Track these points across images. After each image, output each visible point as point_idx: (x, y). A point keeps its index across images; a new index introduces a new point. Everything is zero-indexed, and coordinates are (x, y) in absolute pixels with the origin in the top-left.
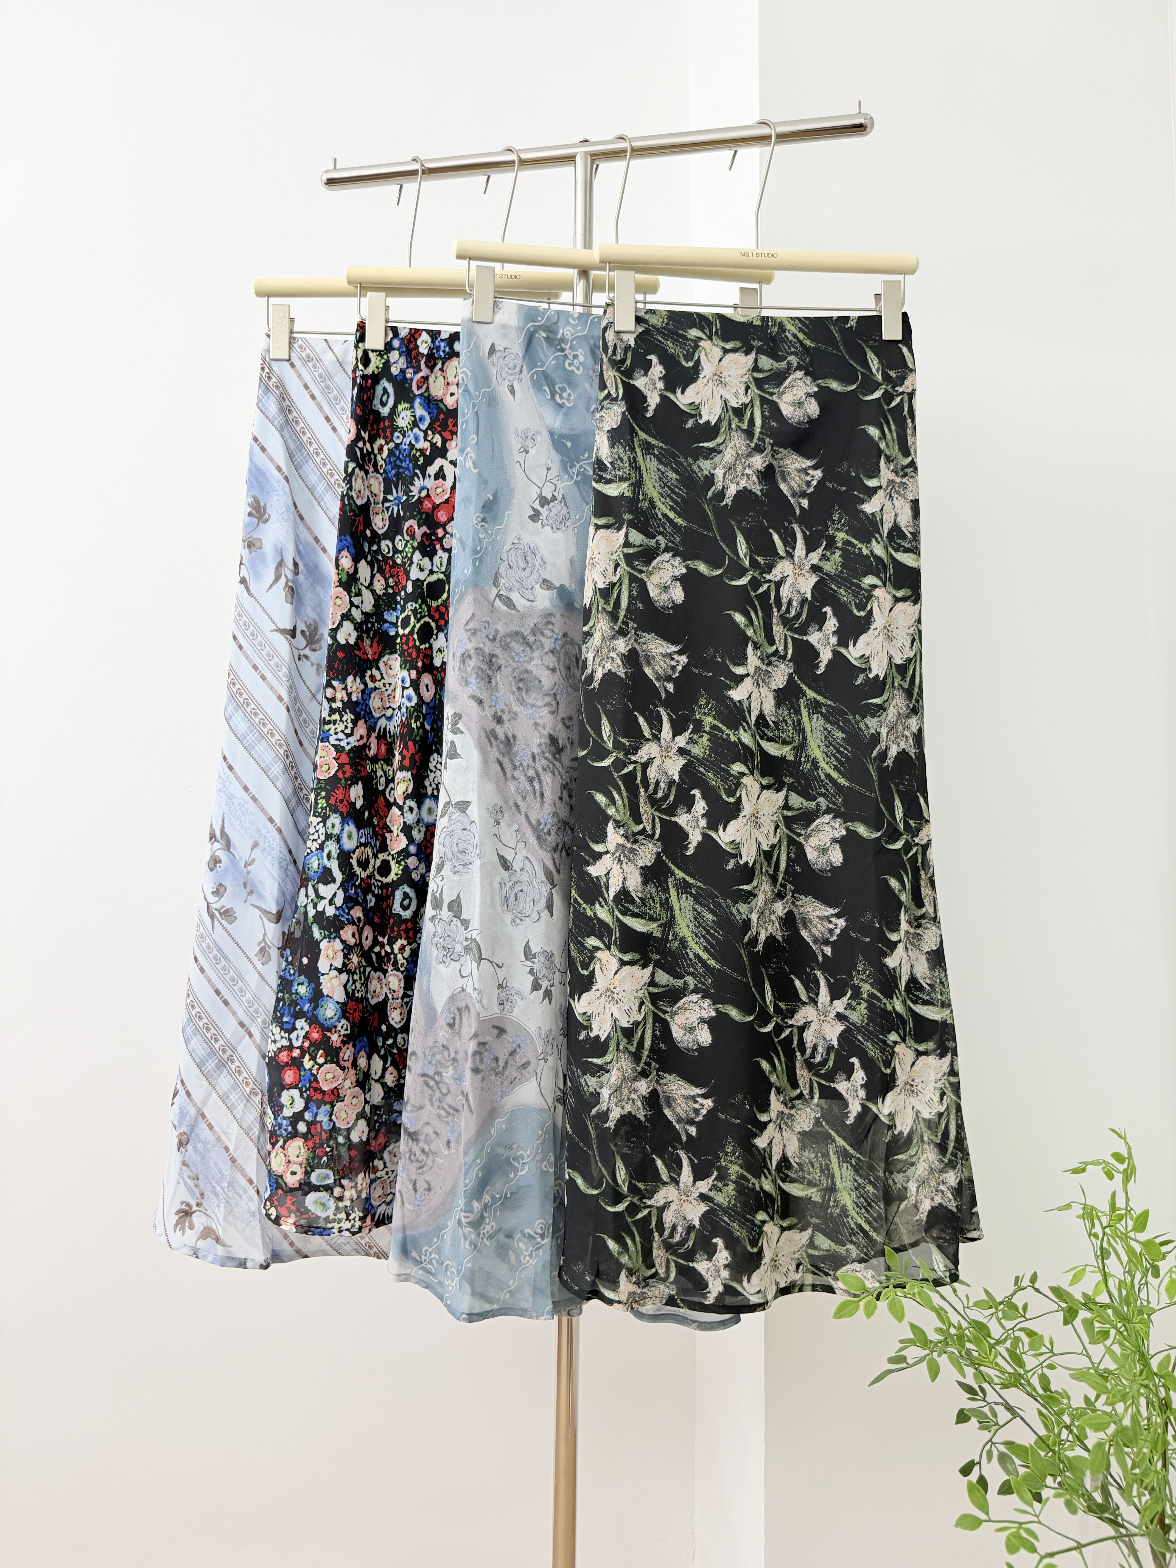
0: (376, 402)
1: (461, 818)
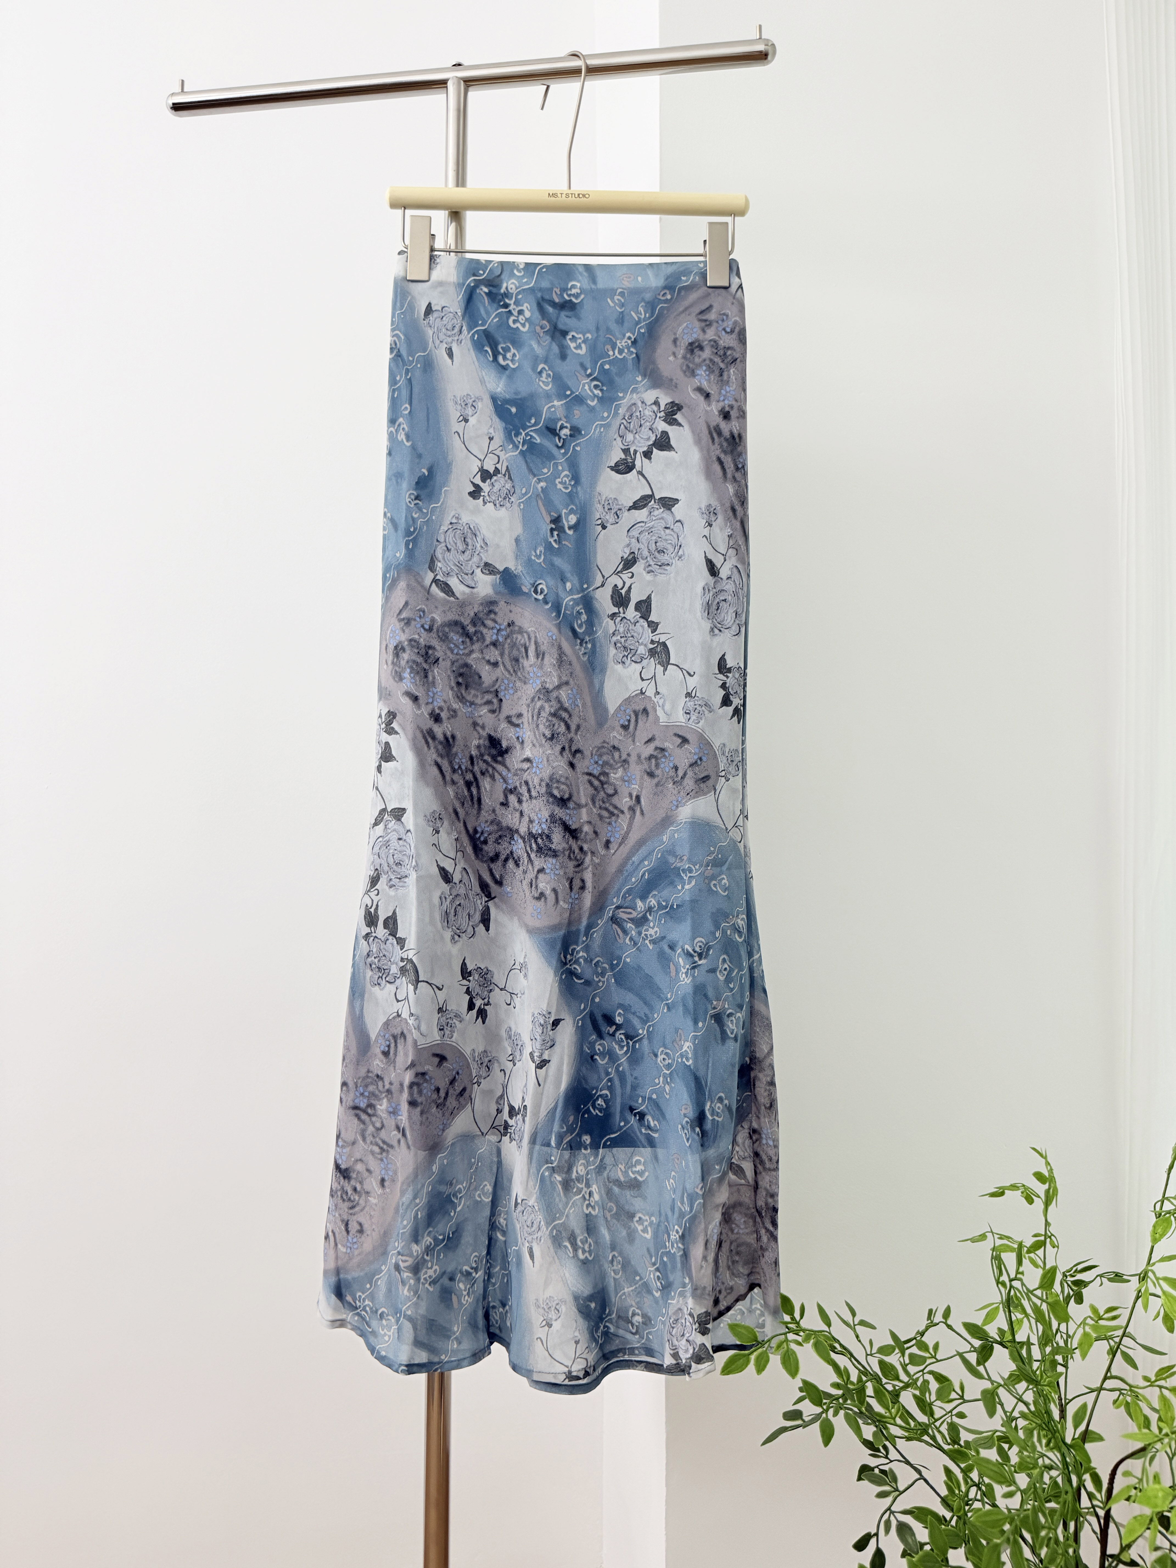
1: (396, 827)
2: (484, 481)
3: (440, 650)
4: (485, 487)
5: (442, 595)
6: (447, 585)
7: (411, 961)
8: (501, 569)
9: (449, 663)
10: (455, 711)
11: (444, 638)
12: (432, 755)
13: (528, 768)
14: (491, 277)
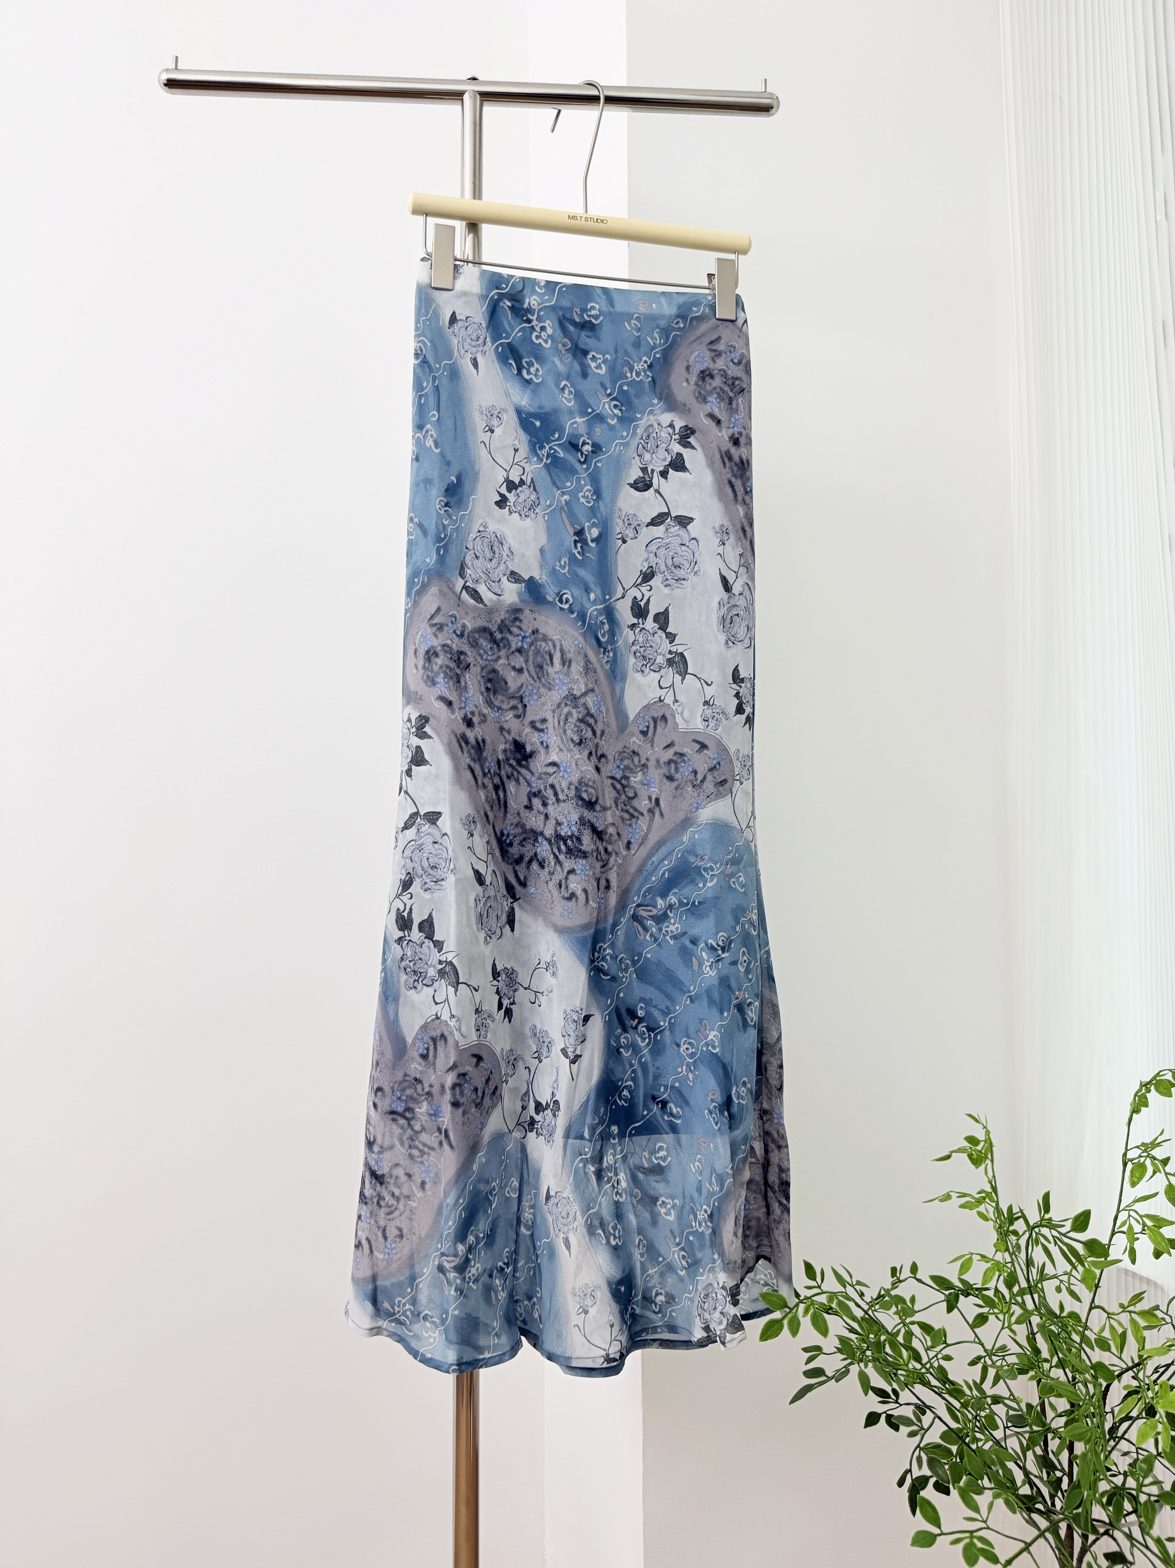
1: (431, 830)
2: (509, 491)
3: (471, 656)
4: (511, 497)
5: (472, 601)
6: (476, 592)
7: (451, 963)
8: (526, 578)
9: (479, 669)
10: (484, 716)
11: (474, 644)
12: (466, 760)
13: (554, 773)
14: (513, 292)
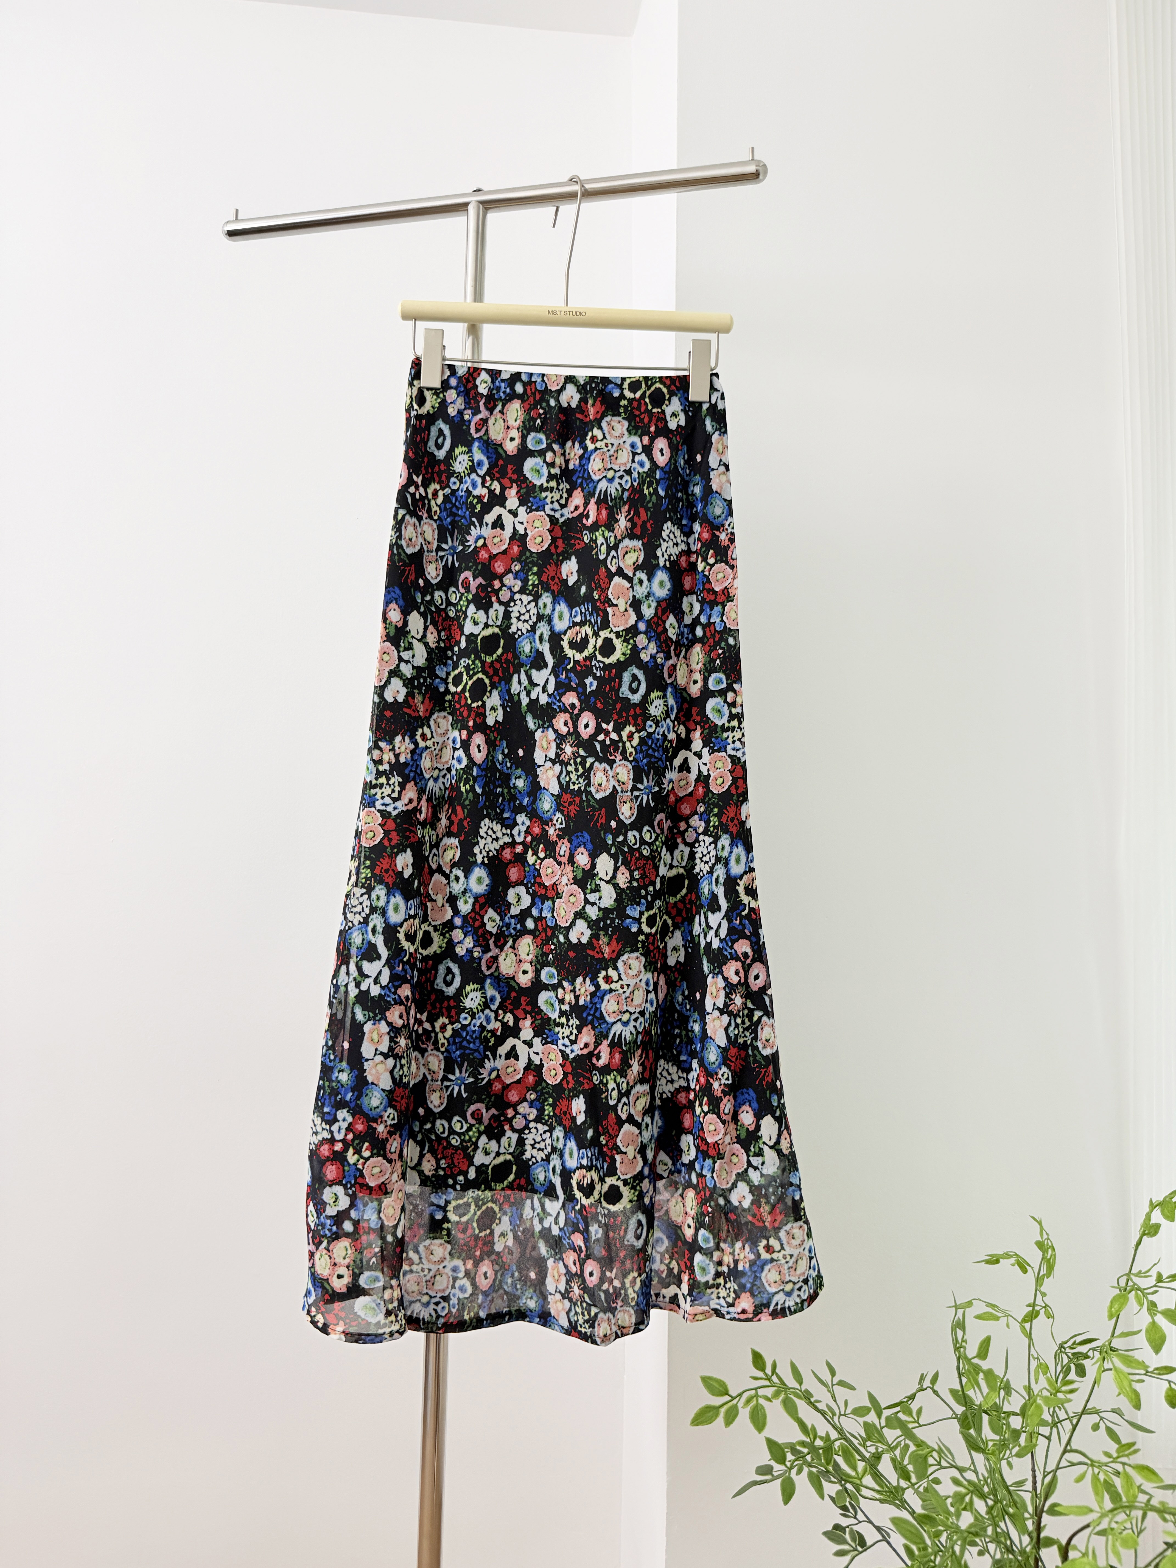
0: (431, 444)
